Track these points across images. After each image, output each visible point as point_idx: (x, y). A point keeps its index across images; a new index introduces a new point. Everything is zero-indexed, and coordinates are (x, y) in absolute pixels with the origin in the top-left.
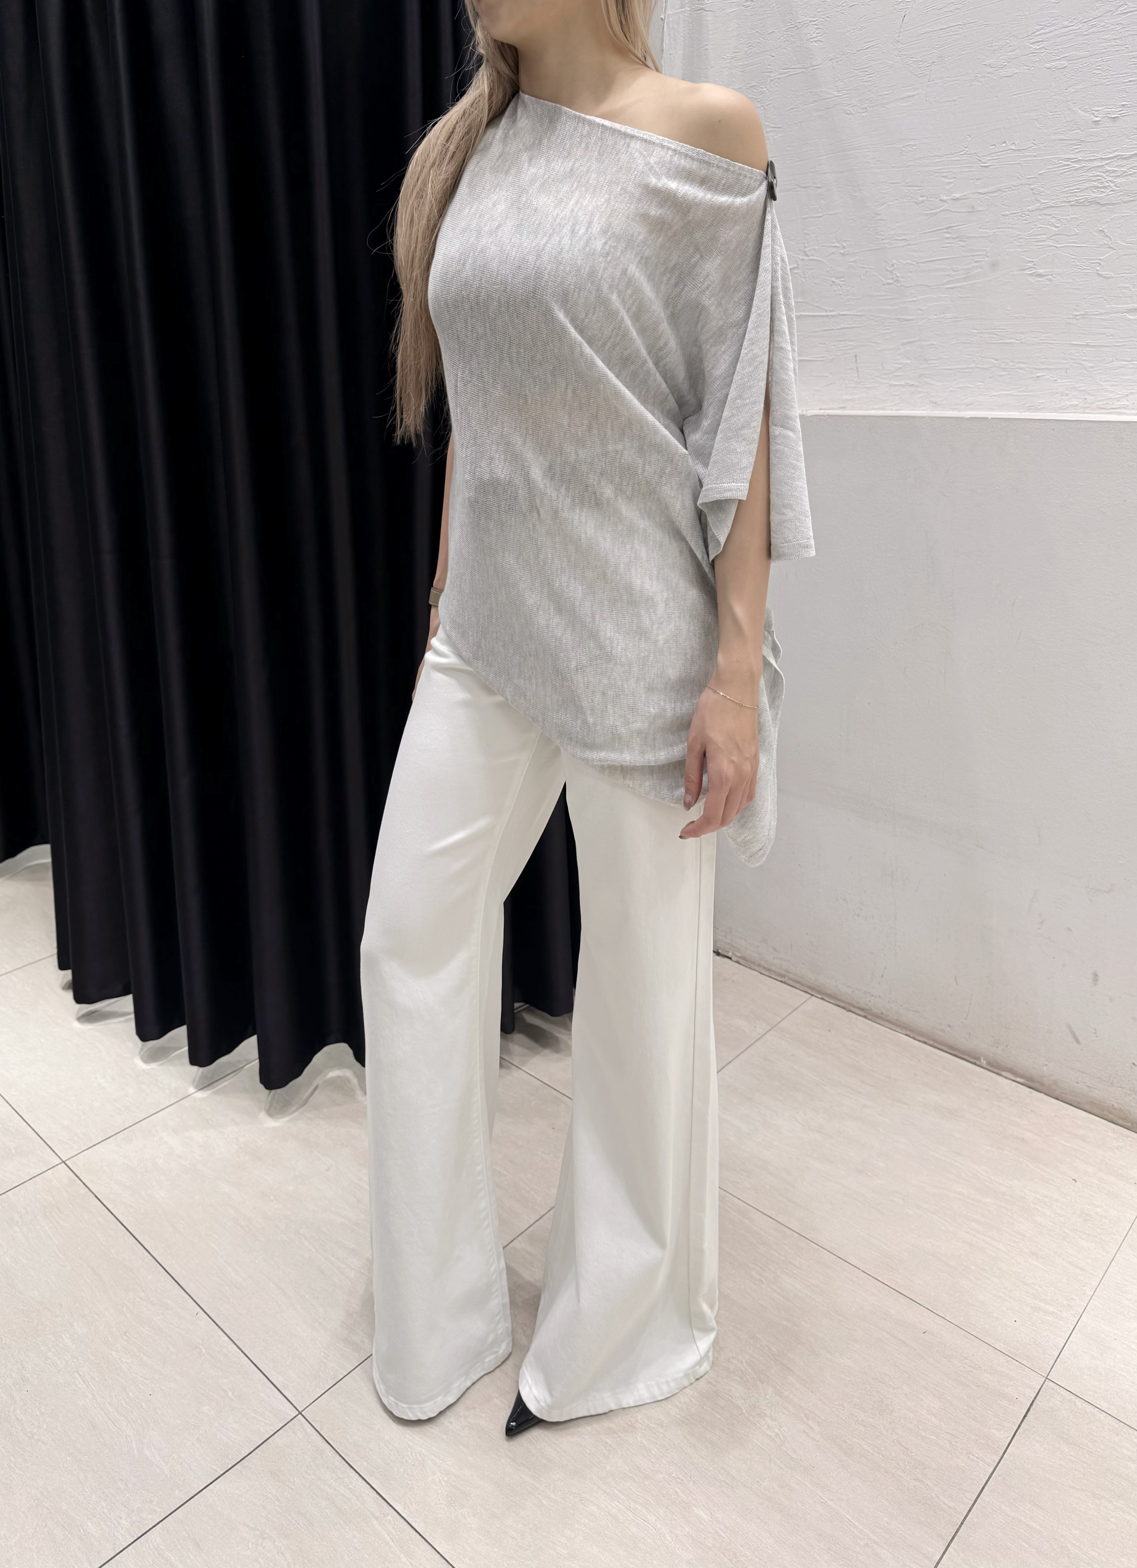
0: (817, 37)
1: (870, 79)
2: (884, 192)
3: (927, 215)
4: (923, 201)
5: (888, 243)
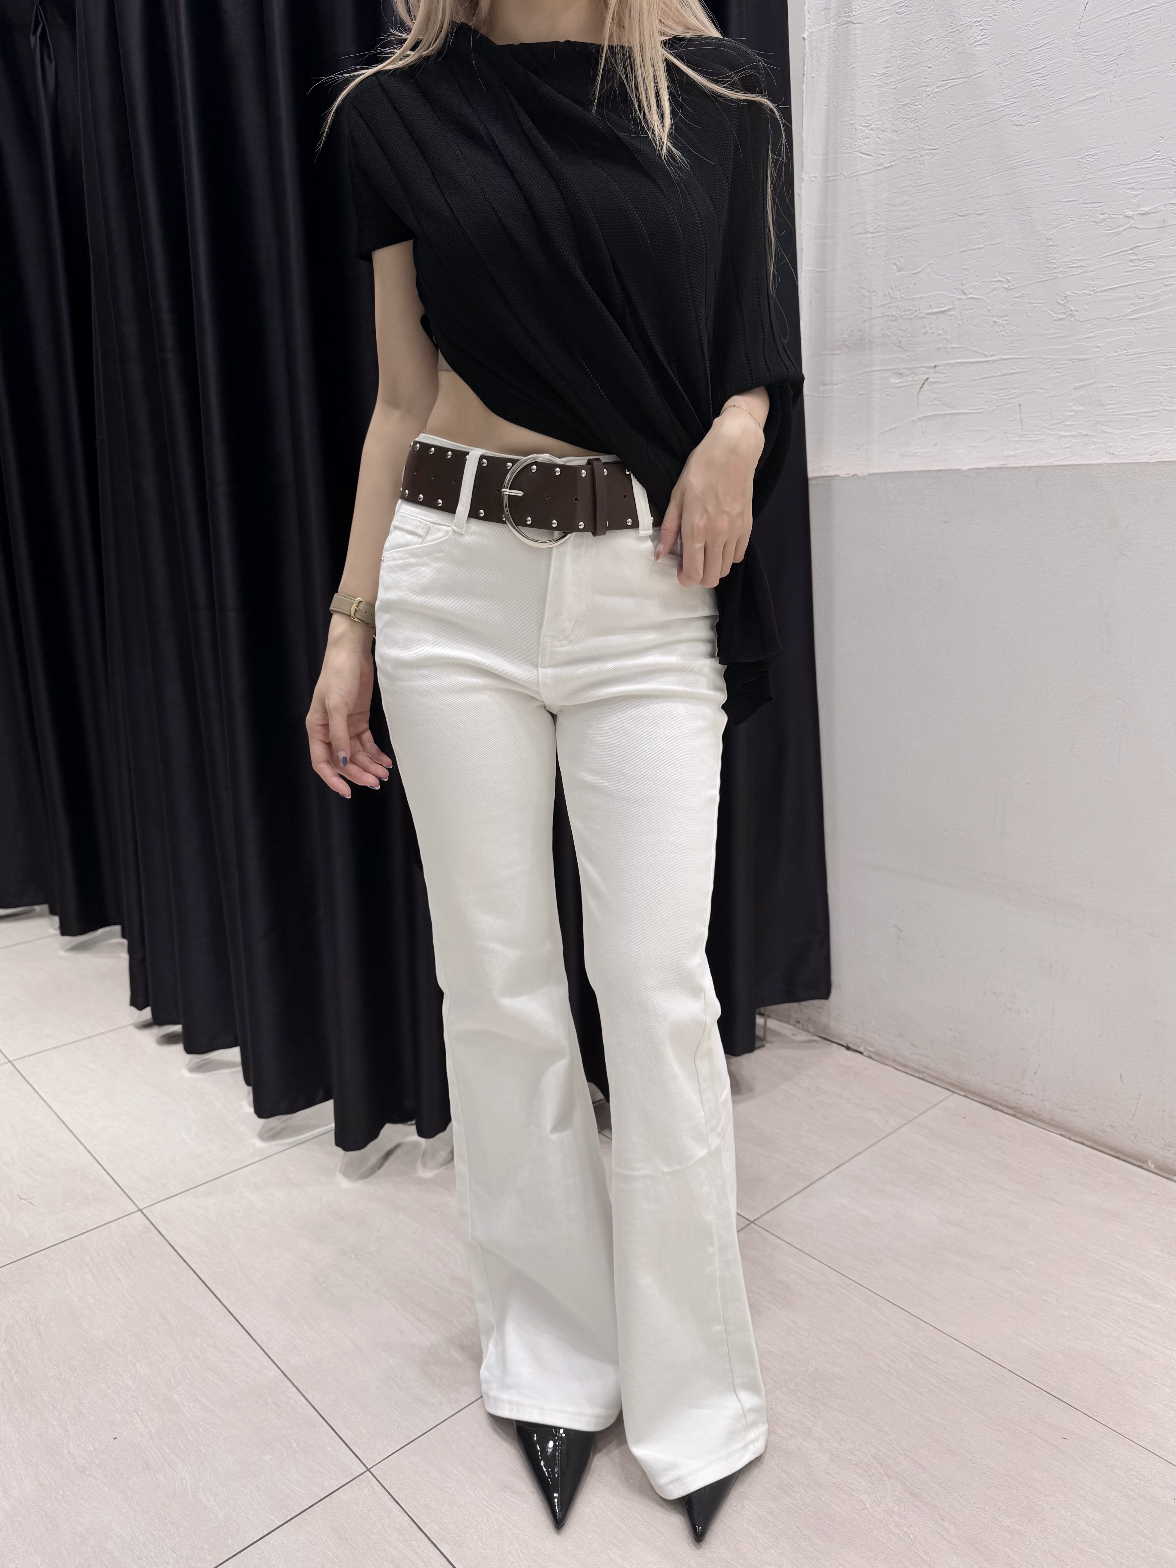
0: (982, 39)
1: (1045, 82)
2: (1057, 213)
3: (1108, 235)
4: (1104, 220)
5: (1060, 272)
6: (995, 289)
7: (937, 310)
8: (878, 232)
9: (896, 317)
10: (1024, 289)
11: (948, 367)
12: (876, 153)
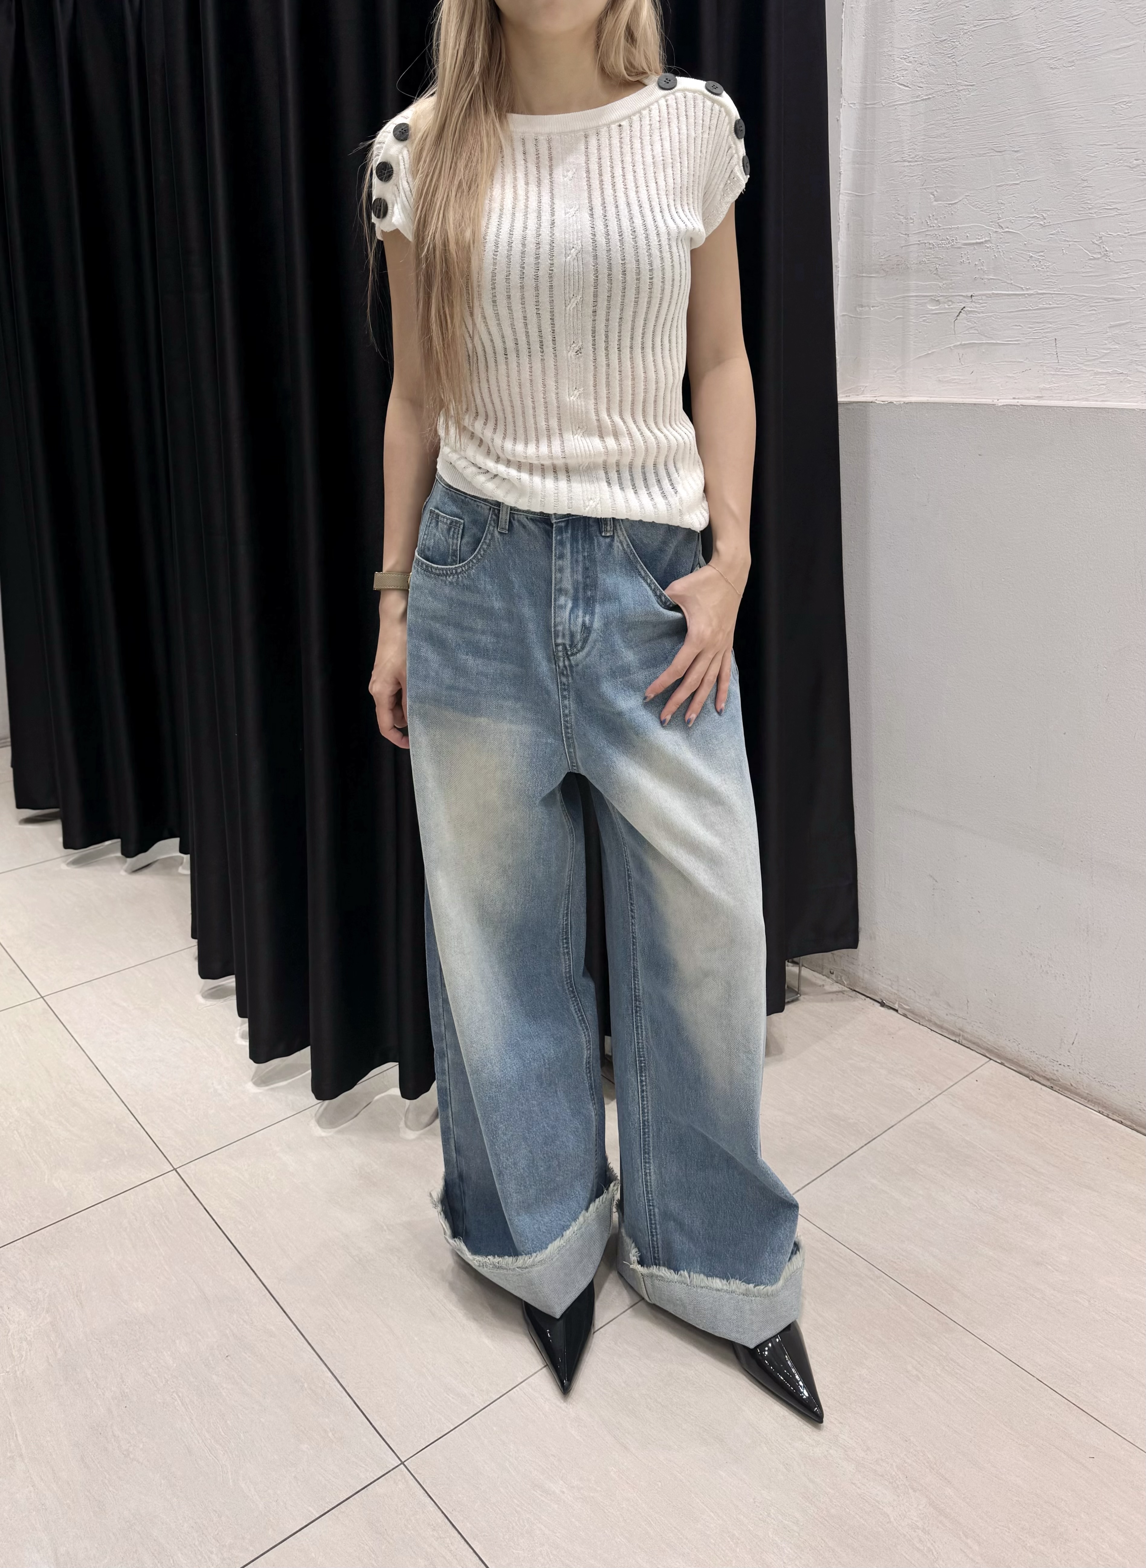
1: (1080, 29)
6: (1032, 224)
7: (974, 241)
8: (916, 161)
9: (933, 245)
10: (1059, 227)
11: (984, 297)
12: (914, 85)
